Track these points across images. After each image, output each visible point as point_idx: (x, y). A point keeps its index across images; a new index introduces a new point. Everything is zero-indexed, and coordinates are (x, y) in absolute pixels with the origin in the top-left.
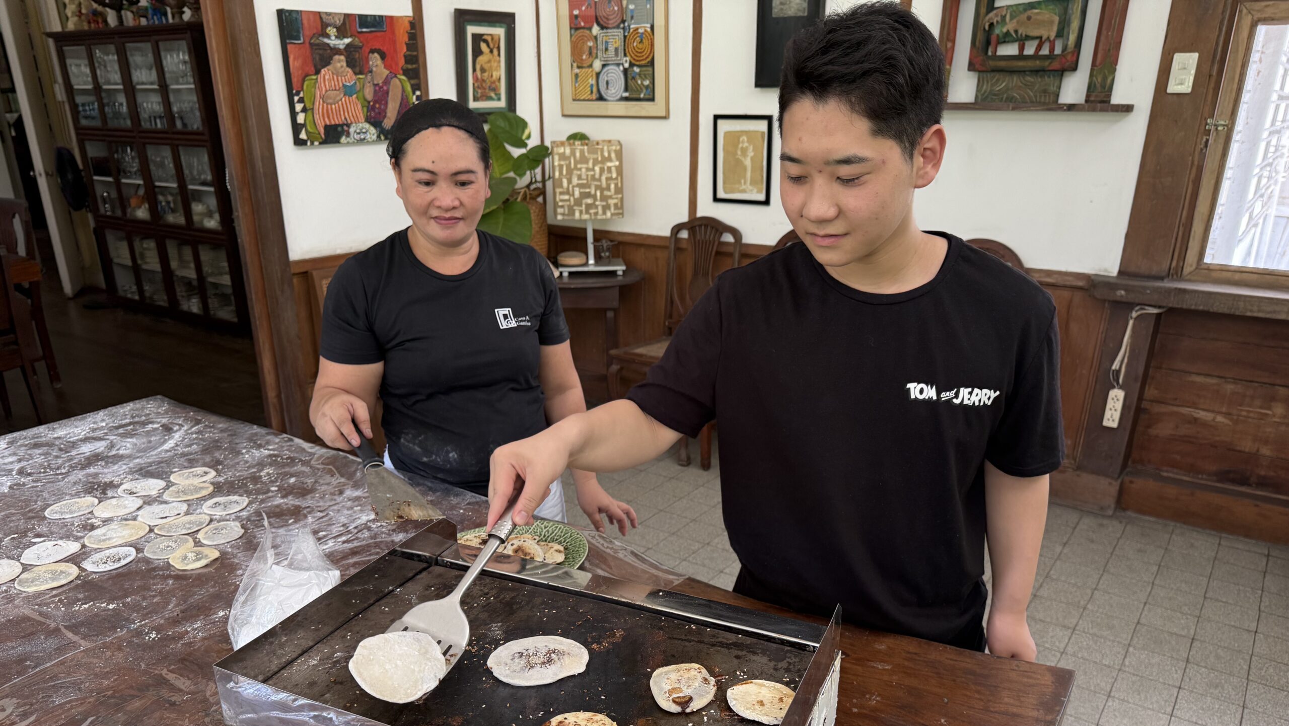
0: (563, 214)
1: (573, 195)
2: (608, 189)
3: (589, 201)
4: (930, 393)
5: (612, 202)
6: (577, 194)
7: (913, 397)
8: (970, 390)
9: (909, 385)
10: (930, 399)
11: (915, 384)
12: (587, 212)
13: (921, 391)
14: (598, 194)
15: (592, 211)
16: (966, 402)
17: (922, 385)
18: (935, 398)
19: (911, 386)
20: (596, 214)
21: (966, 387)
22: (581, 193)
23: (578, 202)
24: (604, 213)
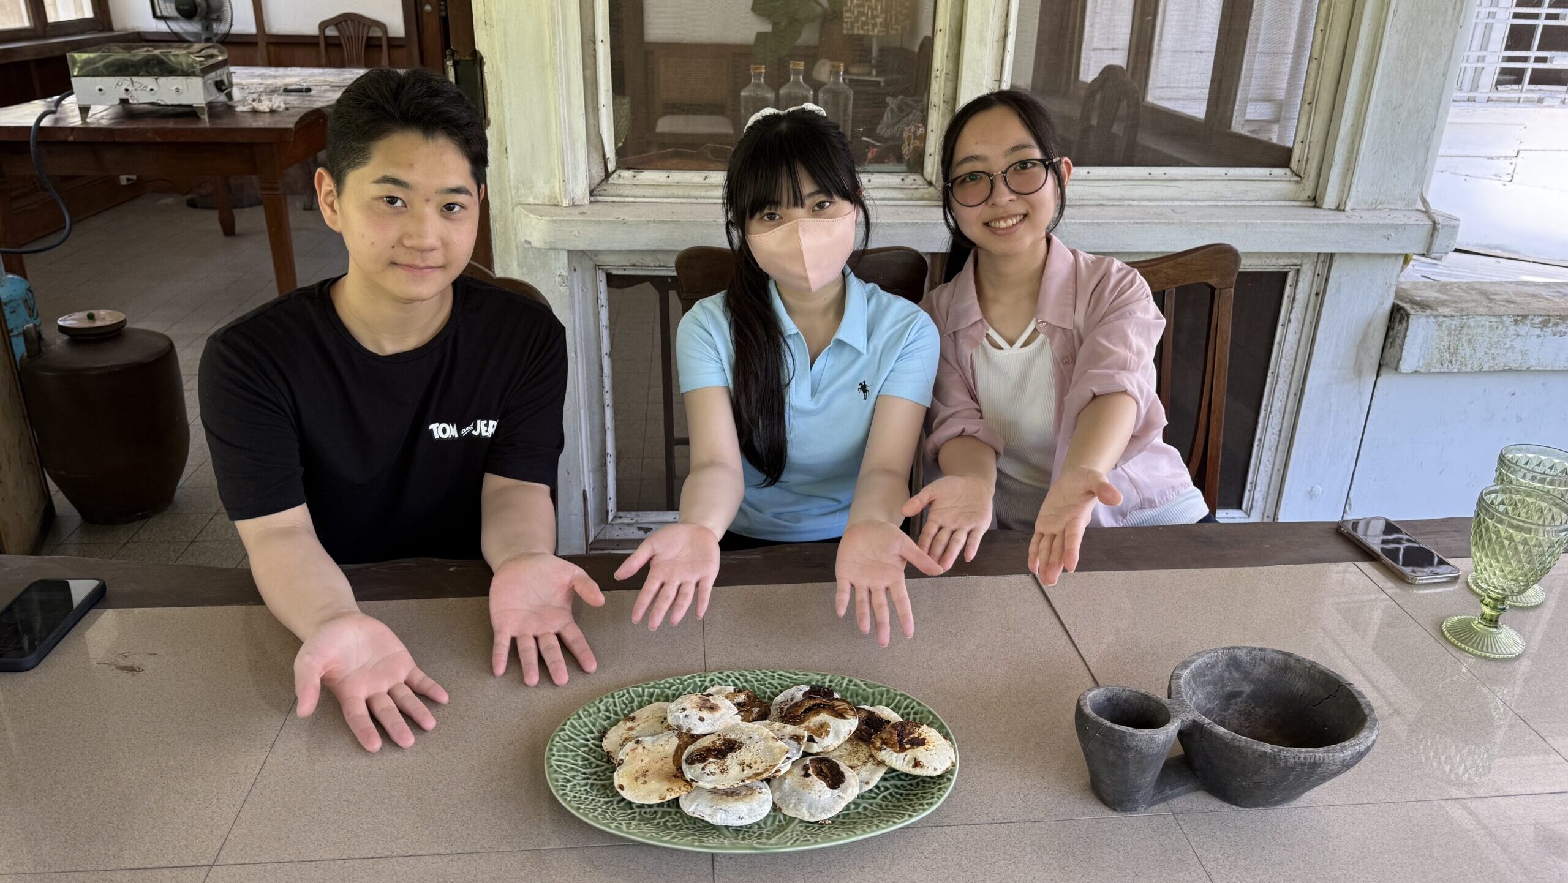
0: (847, 29)
1: (853, 13)
2: (876, 9)
3: (863, 19)
4: (452, 431)
5: (879, 20)
6: (856, 13)
7: (437, 437)
8: (485, 422)
9: (431, 427)
10: (453, 437)
11: (437, 424)
12: (862, 29)
13: (444, 431)
14: (870, 13)
15: (866, 28)
16: (484, 434)
17: (444, 425)
18: (457, 436)
19: (433, 427)
20: (868, 30)
21: (482, 419)
22: (859, 12)
23: (857, 20)
24: (873, 30)
